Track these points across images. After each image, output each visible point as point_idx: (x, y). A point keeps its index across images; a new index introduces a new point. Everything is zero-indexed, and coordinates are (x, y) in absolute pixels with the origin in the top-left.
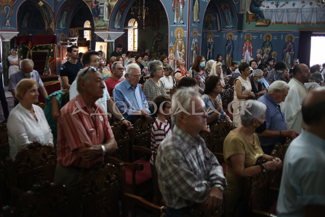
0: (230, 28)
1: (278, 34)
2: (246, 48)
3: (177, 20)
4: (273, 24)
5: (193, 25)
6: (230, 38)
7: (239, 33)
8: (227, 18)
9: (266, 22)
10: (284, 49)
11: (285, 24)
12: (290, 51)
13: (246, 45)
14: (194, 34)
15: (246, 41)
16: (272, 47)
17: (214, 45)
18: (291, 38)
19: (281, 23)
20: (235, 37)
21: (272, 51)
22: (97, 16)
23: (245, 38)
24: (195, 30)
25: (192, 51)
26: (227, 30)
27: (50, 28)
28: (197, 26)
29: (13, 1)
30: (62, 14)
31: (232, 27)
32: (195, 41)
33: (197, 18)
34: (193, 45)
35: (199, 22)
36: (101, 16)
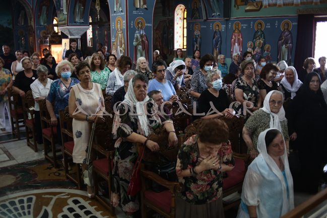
0: (217, 16)
1: (271, 20)
2: (235, 40)
3: (117, 7)
4: (266, 7)
6: (217, 28)
7: (227, 22)
8: (211, 3)
9: (257, 5)
10: (279, 40)
11: (280, 6)
12: (286, 43)
13: (235, 37)
14: (138, 23)
15: (234, 31)
16: (264, 38)
17: (201, 38)
18: (288, 24)
19: (275, 5)
20: (223, 27)
21: (264, 44)
22: (59, 9)
23: (234, 28)
24: (140, 19)
25: (136, 47)
27: (31, 26)
28: (142, 13)
30: (40, 9)
31: (219, 15)
32: (140, 33)
33: (142, 3)
34: (137, 39)
35: (146, 9)
36: (61, 9)
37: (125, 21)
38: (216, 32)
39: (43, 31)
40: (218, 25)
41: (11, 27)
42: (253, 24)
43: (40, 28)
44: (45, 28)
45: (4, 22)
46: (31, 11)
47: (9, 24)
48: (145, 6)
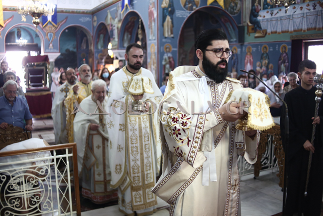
0: (234, 41)
1: (273, 45)
2: (247, 61)
3: (151, 36)
4: (269, 34)
5: (164, 40)
6: (235, 51)
7: (242, 46)
8: (230, 32)
9: (263, 32)
10: (280, 60)
11: (279, 33)
12: (284, 62)
13: (248, 58)
14: (167, 48)
15: (247, 54)
16: (269, 59)
18: (285, 47)
19: (276, 32)
20: (239, 50)
21: (269, 63)
22: (112, 37)
23: (247, 51)
24: (167, 45)
25: (164, 66)
26: (232, 43)
27: (91, 50)
28: (170, 41)
29: (56, 28)
30: (98, 37)
32: (167, 55)
33: (170, 33)
34: (166, 60)
35: (173, 37)
36: (114, 37)
37: (156, 47)
39: (100, 54)
40: (235, 49)
41: (75, 50)
42: (261, 48)
43: (98, 52)
44: (101, 51)
45: (70, 46)
46: (91, 38)
47: (74, 48)
48: (172, 36)
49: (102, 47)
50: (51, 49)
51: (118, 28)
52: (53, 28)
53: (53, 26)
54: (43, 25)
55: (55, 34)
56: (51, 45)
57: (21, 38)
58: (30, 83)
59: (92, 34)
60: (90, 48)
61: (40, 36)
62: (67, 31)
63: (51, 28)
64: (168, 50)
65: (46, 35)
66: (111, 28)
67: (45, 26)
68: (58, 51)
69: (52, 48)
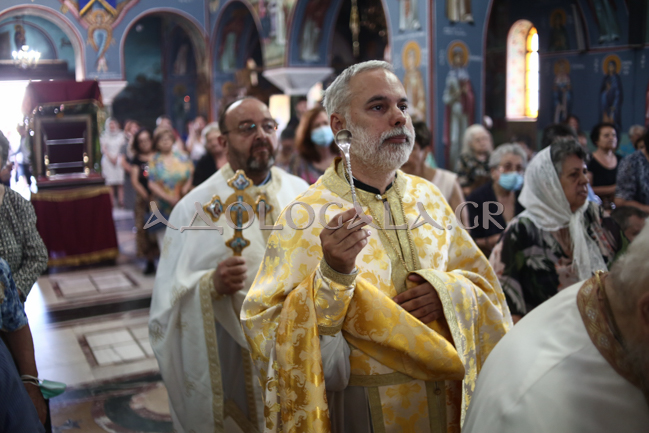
0: (611, 41)
3: (407, 21)
5: (448, 31)
6: (611, 68)
7: (636, 52)
8: (599, 15)
14: (455, 55)
17: (571, 92)
20: (625, 66)
24: (457, 46)
25: (449, 108)
26: (603, 47)
27: (203, 75)
28: (462, 33)
29: (114, 18)
30: (223, 40)
31: (616, 39)
32: (457, 76)
33: (462, 11)
34: (452, 90)
35: (471, 24)
36: (273, 34)
37: (425, 51)
38: (607, 78)
39: (227, 84)
40: (614, 63)
41: (159, 78)
43: (222, 78)
44: (231, 77)
45: (148, 68)
46: (204, 44)
47: (157, 72)
48: (469, 18)
49: (231, 66)
50: (102, 71)
51: (285, 9)
52: (107, 18)
53: (108, 12)
54: (80, 9)
55: (113, 33)
56: (102, 62)
57: (24, 47)
58: (47, 162)
59: (205, 32)
60: (199, 70)
61: (73, 40)
62: (139, 28)
63: (102, 16)
64: (458, 60)
65: (89, 35)
66: (263, 10)
67: (85, 13)
68: (121, 76)
69: (105, 68)
